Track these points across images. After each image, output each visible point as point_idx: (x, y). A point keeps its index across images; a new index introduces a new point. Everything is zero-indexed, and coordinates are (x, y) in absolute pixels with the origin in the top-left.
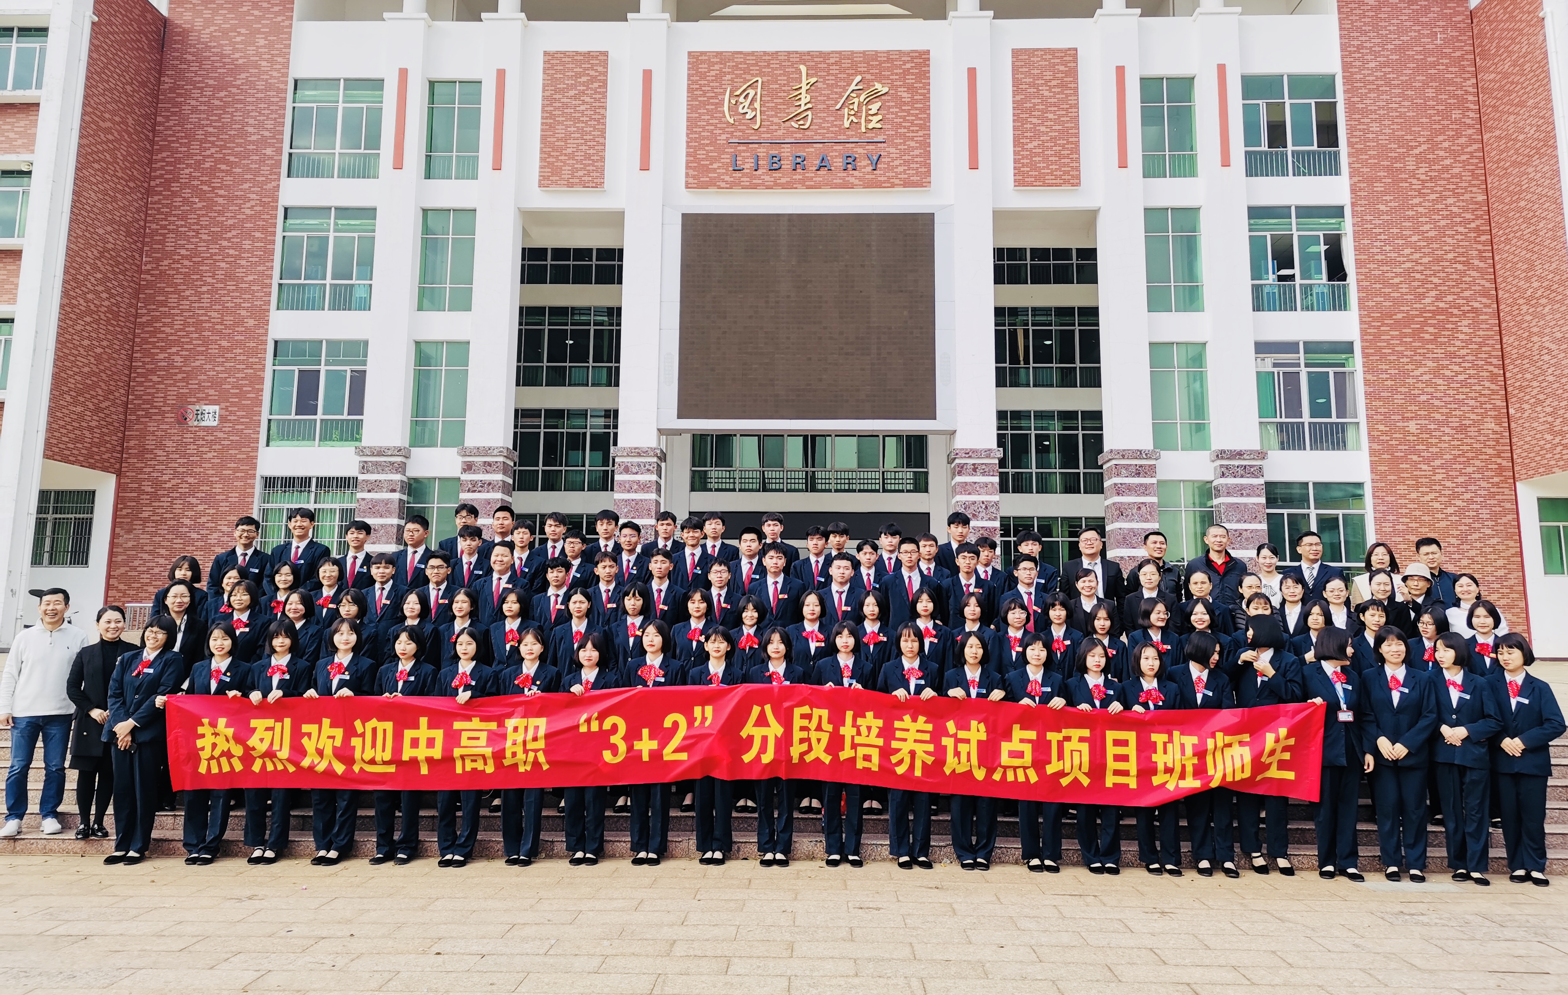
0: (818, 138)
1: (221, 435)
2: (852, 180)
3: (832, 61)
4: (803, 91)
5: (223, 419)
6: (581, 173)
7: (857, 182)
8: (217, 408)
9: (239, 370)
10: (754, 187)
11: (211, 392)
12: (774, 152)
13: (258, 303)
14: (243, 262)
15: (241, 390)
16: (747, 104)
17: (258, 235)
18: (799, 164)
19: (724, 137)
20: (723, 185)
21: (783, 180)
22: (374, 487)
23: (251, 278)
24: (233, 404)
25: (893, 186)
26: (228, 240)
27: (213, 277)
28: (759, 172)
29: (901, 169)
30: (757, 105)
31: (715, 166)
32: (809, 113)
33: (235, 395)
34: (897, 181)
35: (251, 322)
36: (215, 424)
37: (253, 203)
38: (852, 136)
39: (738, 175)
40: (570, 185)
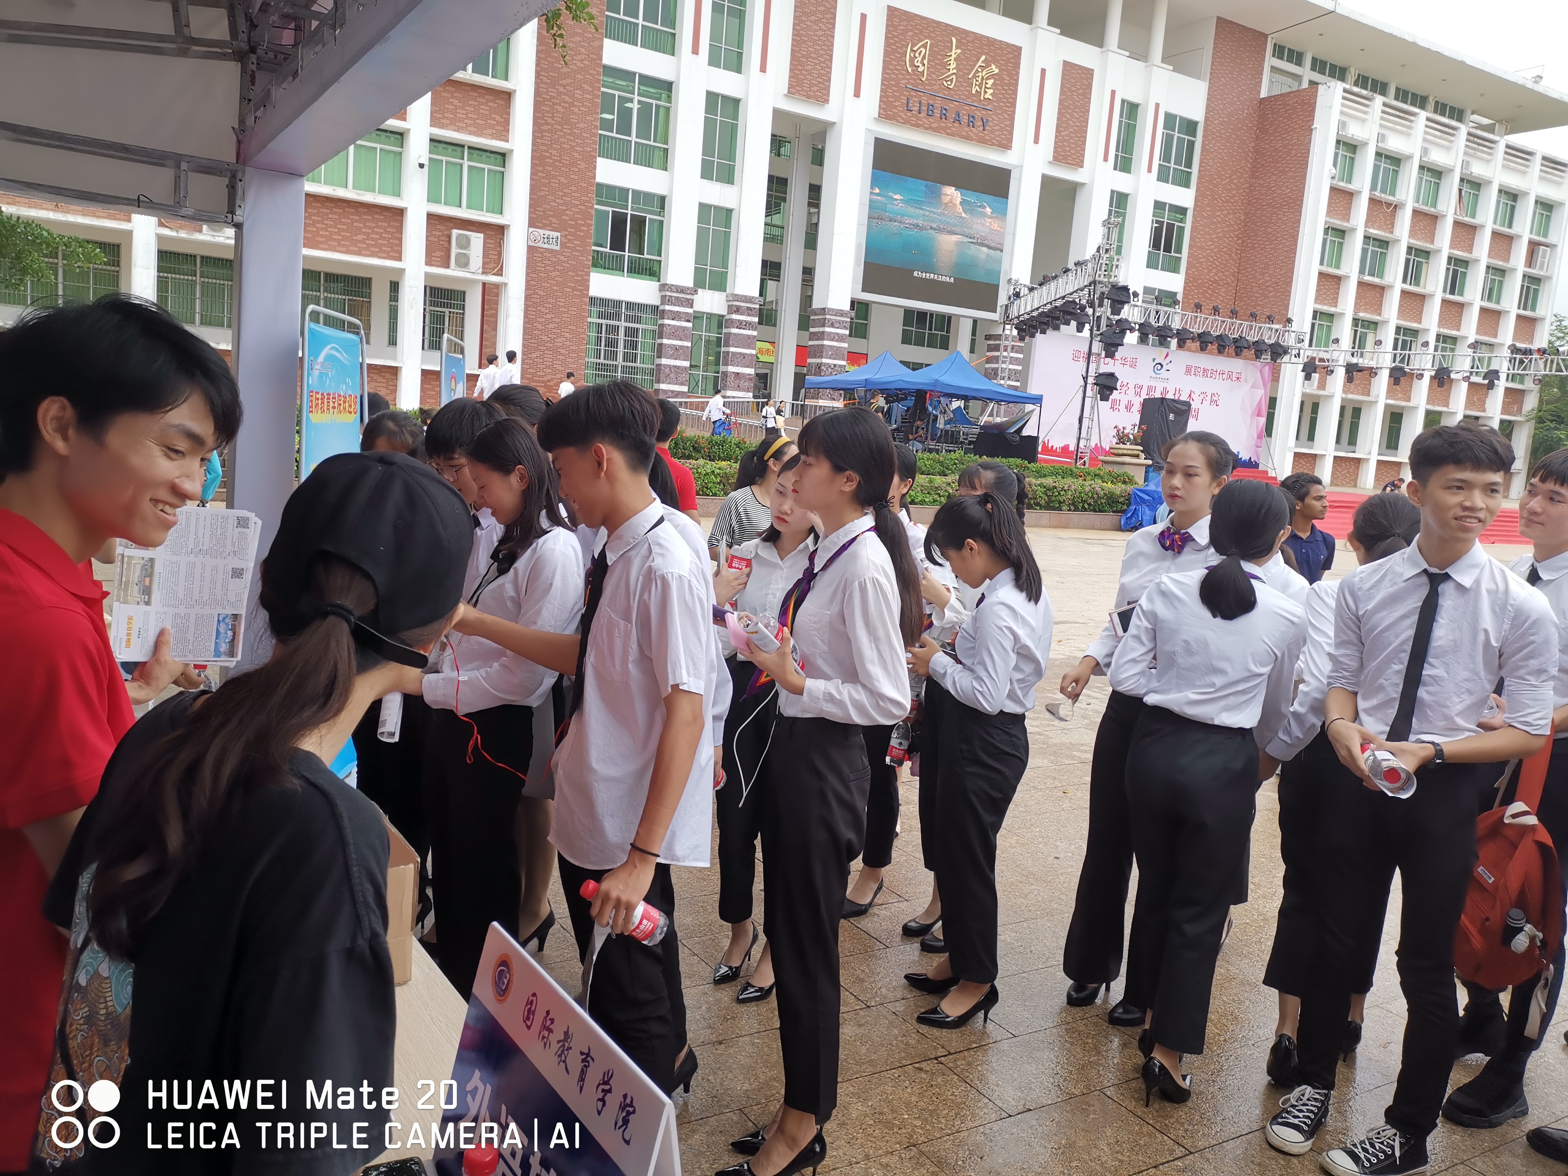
0: (956, 98)
1: (562, 258)
2: (972, 134)
3: (970, 39)
4: (952, 58)
5: (563, 245)
6: (815, 88)
7: (974, 137)
8: (559, 234)
9: (576, 206)
10: (917, 126)
11: (554, 220)
12: (931, 102)
13: (588, 149)
14: (576, 110)
15: (576, 222)
16: (920, 59)
17: (587, 87)
18: (944, 116)
19: (904, 81)
20: (900, 120)
21: (934, 125)
22: (676, 316)
23: (582, 125)
24: (571, 234)
25: (993, 144)
26: (564, 86)
27: (552, 118)
28: (922, 115)
29: (998, 133)
30: (926, 62)
31: (897, 104)
32: (954, 76)
33: (572, 226)
34: (995, 142)
35: (583, 165)
36: (558, 248)
37: (583, 57)
38: (975, 101)
39: (909, 114)
40: (808, 97)
